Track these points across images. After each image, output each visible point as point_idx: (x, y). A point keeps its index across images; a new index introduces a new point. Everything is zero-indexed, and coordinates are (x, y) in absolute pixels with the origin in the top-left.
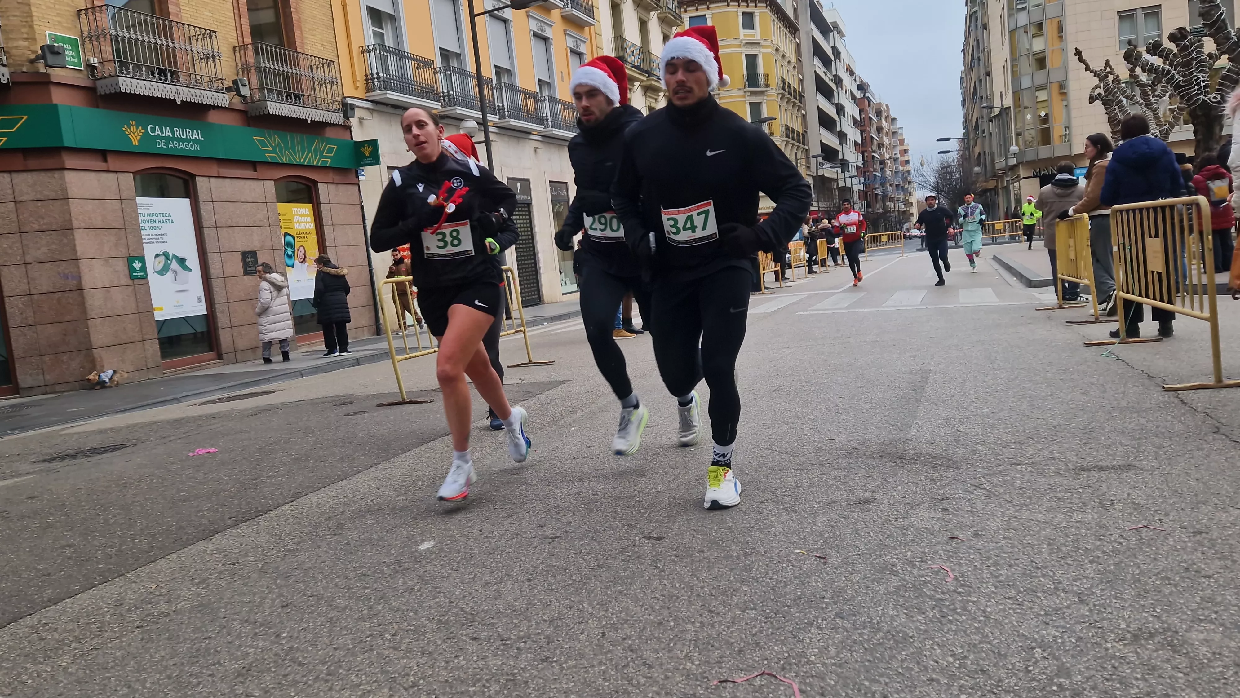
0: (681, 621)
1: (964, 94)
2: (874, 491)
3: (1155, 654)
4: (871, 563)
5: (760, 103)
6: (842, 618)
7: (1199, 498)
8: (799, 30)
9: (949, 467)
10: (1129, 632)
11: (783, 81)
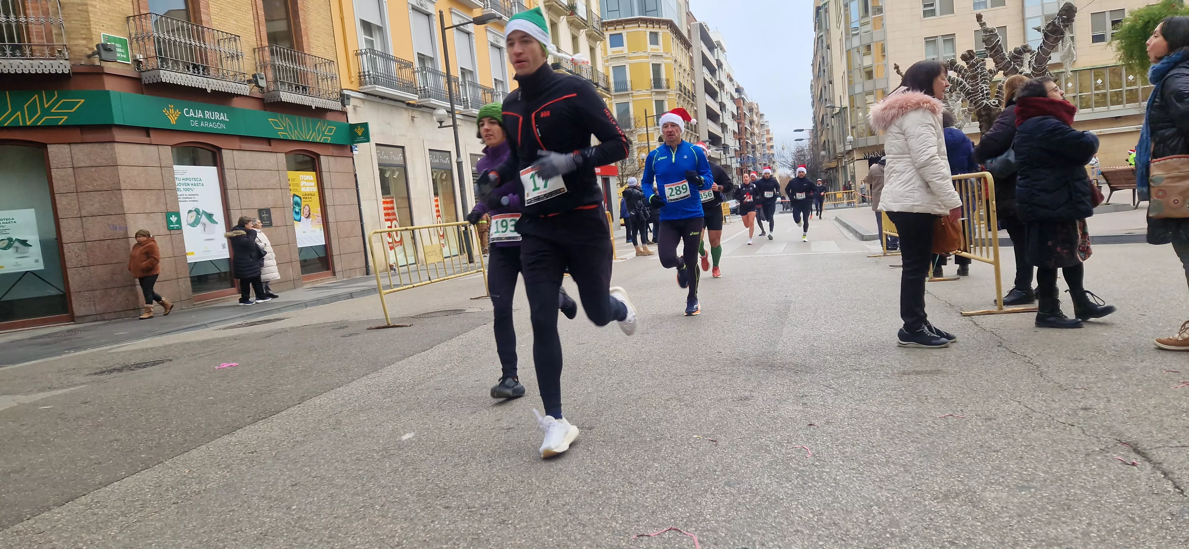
0: (608, 491)
1: (813, 97)
2: (751, 391)
3: (960, 509)
4: (751, 444)
5: (663, 101)
6: (730, 486)
7: (989, 394)
8: (691, 46)
9: (807, 372)
10: (941, 493)
11: (680, 85)
